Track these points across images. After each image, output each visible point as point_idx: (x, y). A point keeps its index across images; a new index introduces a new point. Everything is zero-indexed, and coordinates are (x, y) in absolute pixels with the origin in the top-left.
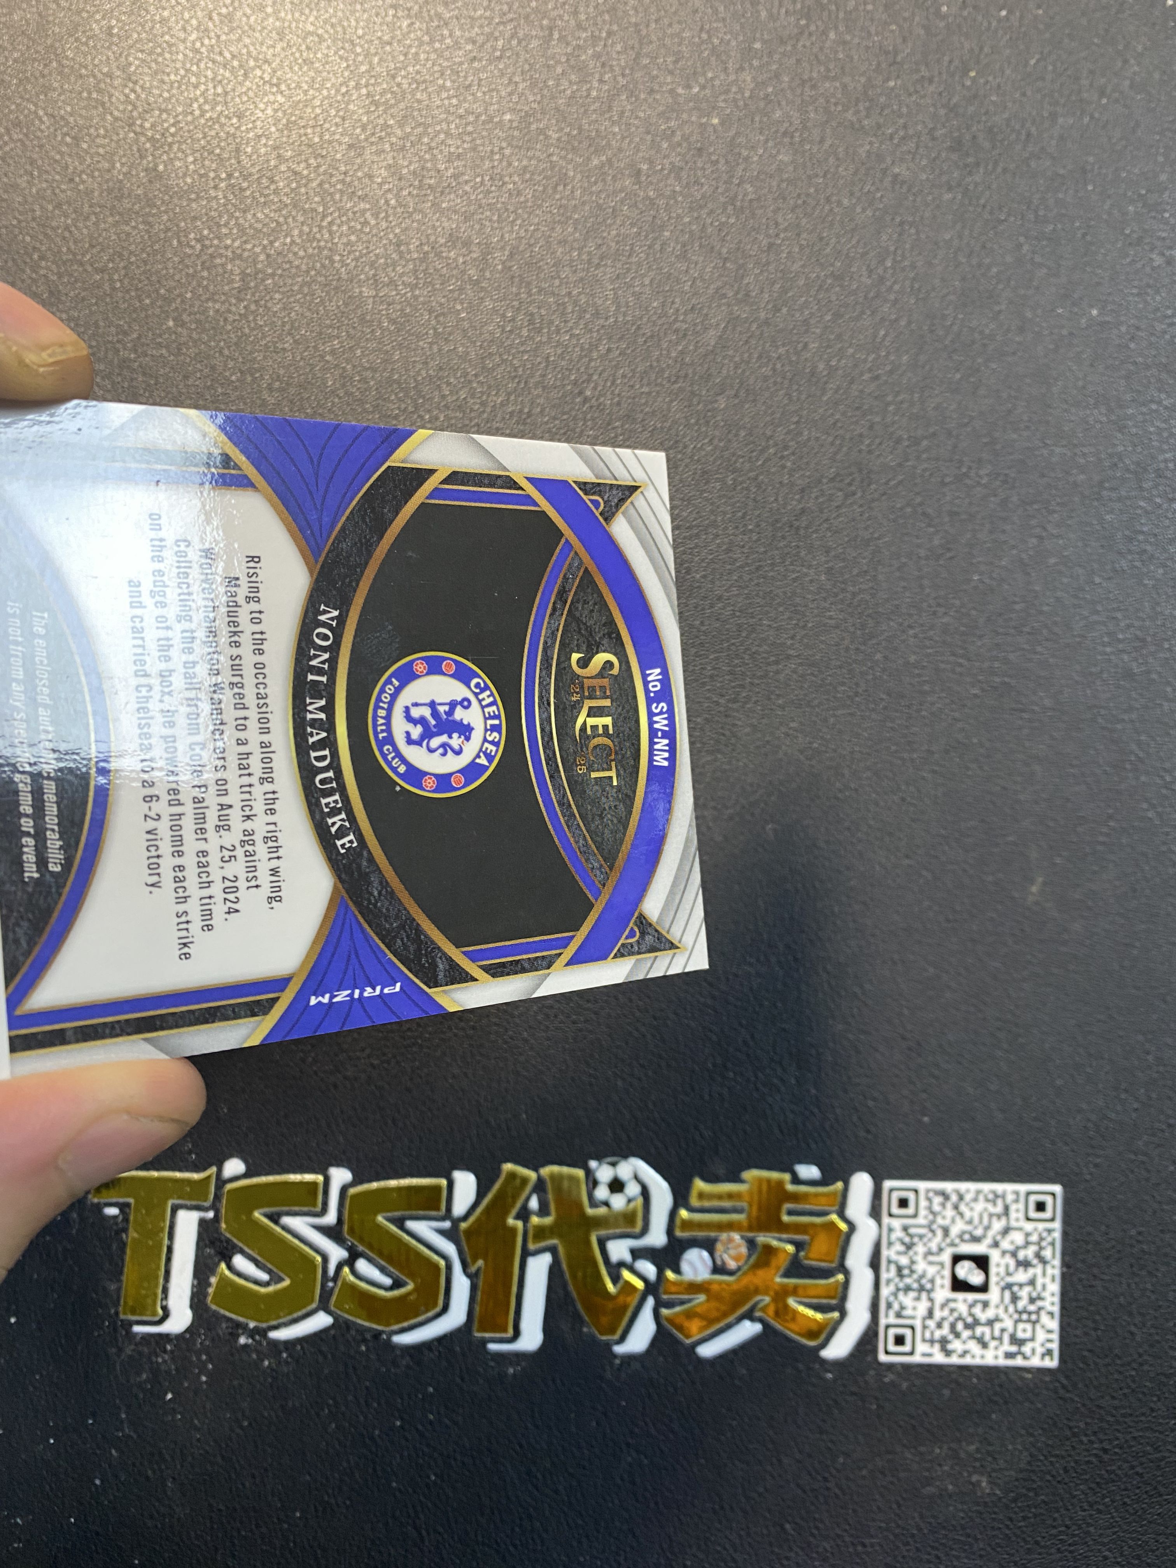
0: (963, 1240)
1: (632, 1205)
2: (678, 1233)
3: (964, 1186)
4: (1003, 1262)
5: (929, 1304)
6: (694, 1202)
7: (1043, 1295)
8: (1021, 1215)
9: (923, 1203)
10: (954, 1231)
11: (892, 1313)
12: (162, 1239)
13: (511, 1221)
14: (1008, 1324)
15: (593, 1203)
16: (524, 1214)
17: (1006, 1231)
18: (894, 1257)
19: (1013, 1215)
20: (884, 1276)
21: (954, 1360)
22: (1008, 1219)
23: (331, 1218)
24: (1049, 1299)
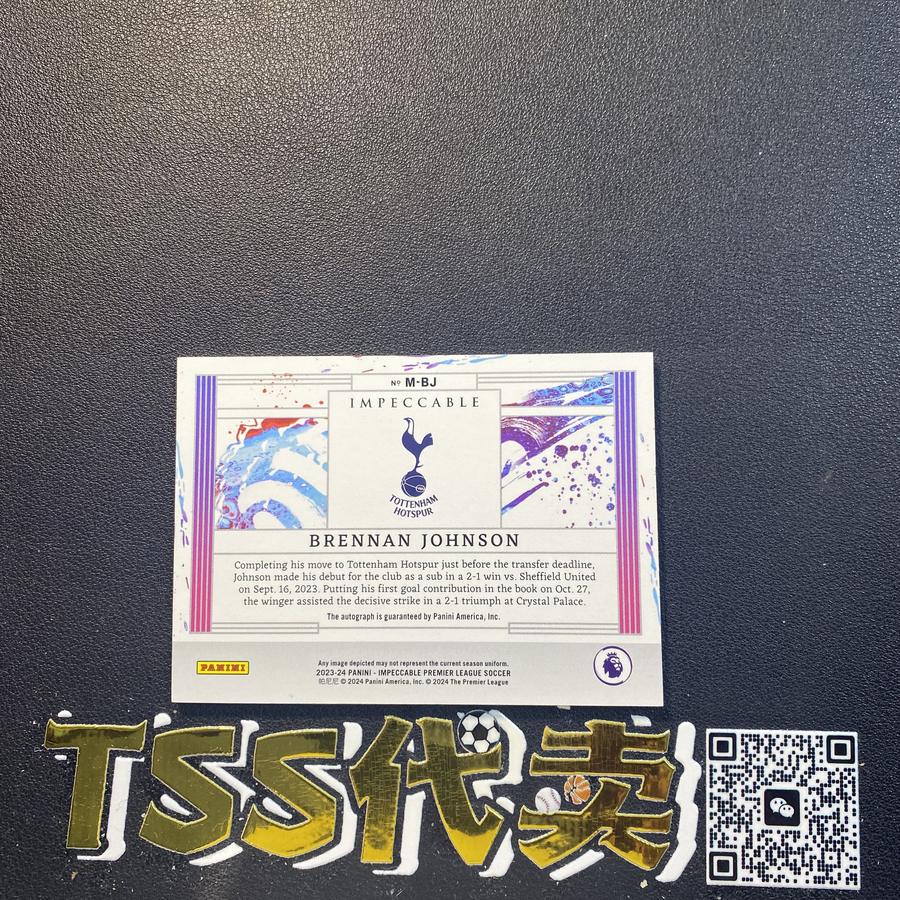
0: (774, 780)
1: (493, 750)
2: (533, 774)
3: (773, 733)
4: (810, 798)
5: (748, 835)
6: (544, 747)
7: (846, 826)
8: (824, 757)
9: (740, 747)
10: (768, 771)
11: (715, 843)
12: (103, 781)
13: (392, 764)
14: (817, 852)
15: (460, 749)
16: (402, 758)
17: (812, 771)
18: (716, 794)
19: (818, 757)
20: (708, 810)
21: (771, 883)
22: (813, 761)
23: (242, 762)
24: (852, 830)
